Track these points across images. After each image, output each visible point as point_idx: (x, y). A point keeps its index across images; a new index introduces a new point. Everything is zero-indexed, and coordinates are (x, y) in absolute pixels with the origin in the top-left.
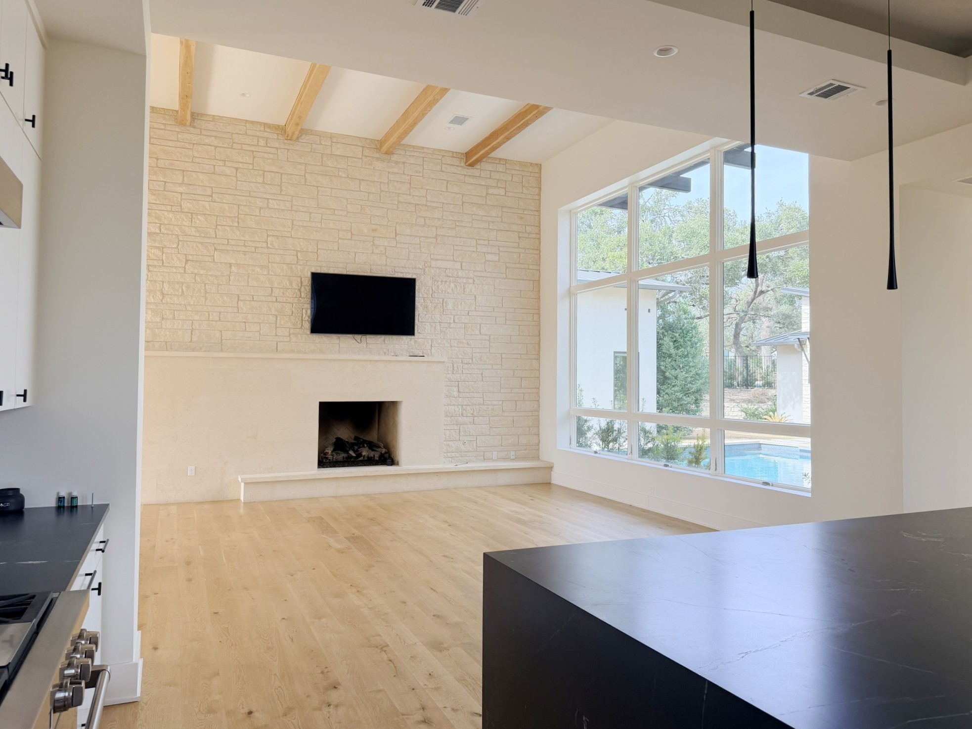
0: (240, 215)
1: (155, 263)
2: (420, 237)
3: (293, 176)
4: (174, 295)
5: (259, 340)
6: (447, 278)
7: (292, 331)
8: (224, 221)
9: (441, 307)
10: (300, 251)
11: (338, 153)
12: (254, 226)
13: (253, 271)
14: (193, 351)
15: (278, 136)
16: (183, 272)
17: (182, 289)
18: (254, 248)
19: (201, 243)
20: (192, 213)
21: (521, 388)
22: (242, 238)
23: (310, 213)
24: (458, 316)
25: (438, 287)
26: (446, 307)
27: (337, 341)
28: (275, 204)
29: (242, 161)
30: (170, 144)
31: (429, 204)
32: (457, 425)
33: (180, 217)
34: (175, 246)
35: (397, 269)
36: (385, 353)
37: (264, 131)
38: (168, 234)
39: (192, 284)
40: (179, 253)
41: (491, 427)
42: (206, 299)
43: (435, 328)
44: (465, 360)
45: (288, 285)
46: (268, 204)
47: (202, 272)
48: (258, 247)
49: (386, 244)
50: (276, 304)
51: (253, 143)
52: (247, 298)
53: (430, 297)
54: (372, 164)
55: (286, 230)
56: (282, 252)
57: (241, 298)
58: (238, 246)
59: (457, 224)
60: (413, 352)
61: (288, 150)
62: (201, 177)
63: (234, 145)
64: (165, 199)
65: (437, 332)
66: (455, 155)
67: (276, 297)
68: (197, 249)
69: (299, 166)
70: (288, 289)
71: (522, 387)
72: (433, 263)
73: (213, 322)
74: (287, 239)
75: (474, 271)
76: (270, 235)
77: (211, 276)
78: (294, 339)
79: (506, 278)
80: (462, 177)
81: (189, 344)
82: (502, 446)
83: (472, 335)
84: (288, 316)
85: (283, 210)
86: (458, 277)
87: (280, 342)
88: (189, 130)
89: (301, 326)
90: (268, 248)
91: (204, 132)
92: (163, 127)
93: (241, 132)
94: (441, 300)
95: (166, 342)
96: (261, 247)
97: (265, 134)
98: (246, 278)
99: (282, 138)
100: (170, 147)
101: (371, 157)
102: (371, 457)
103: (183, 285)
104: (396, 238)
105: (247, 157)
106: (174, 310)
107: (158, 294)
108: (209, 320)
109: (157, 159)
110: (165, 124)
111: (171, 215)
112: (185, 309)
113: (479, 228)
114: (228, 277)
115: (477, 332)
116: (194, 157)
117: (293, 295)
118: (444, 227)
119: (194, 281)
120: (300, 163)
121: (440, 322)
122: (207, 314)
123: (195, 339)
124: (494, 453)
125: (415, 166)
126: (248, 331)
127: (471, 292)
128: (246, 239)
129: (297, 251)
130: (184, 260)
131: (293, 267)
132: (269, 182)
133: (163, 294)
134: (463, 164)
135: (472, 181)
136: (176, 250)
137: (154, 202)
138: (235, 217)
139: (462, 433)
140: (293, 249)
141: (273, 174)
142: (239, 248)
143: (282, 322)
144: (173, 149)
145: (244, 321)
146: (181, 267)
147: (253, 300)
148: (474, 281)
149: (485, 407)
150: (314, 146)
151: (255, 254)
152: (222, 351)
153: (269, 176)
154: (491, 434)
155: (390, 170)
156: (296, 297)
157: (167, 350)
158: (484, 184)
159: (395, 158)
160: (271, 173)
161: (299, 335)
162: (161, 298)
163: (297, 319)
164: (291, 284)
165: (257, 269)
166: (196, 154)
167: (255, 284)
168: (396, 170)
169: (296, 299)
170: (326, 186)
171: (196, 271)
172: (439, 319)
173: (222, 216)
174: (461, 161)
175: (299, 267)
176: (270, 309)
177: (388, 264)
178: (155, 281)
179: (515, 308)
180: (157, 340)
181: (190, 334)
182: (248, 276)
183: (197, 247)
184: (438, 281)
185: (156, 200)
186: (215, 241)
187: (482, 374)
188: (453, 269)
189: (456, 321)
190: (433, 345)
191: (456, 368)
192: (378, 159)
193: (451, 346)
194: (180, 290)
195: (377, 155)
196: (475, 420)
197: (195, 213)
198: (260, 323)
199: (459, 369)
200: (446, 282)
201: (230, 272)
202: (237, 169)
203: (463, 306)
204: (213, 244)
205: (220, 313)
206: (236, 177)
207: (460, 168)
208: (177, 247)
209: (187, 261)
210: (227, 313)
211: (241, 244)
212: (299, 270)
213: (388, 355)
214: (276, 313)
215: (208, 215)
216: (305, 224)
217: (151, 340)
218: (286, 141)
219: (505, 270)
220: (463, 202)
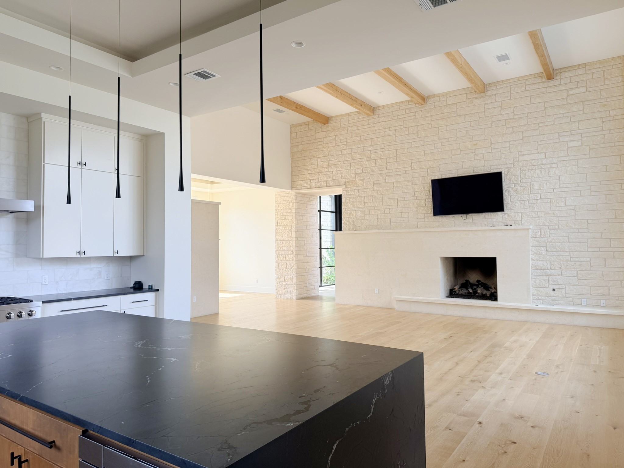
0: (397, 155)
1: (361, 188)
2: (510, 142)
4: (369, 202)
5: (409, 222)
6: (533, 167)
7: (426, 215)
8: (390, 160)
9: (528, 189)
10: (429, 168)
12: (404, 159)
13: (404, 184)
14: (378, 229)
16: (372, 190)
17: (372, 199)
18: (404, 172)
19: (380, 174)
20: (375, 160)
24: (544, 194)
25: (525, 174)
26: (533, 188)
27: (453, 219)
28: (415, 144)
29: (398, 125)
30: (365, 127)
31: (516, 117)
32: (546, 276)
33: (370, 163)
34: (368, 178)
35: (492, 167)
37: (409, 105)
38: (366, 172)
39: (376, 196)
41: (579, 279)
42: (383, 202)
43: (524, 204)
44: (552, 226)
46: (411, 145)
47: (380, 189)
48: (407, 171)
49: (483, 152)
50: (417, 201)
51: (403, 114)
52: (402, 200)
53: (520, 182)
54: (472, 102)
55: (421, 157)
56: (419, 171)
58: (397, 172)
59: (540, 125)
60: (506, 223)
61: (421, 111)
62: (379, 139)
63: (394, 118)
64: (364, 155)
65: (525, 207)
70: (423, 191)
71: (612, 246)
72: (521, 158)
73: (387, 214)
74: (421, 162)
75: (557, 157)
76: (413, 162)
77: (385, 190)
78: (427, 220)
79: (590, 158)
80: (544, 90)
81: (376, 226)
82: (591, 295)
83: (557, 207)
84: (423, 207)
85: (419, 146)
86: (543, 165)
87: (419, 222)
88: (373, 117)
89: (430, 212)
90: (412, 170)
91: (380, 116)
92: (362, 120)
93: (397, 110)
94: (528, 184)
95: (367, 226)
98: (401, 188)
99: (418, 105)
100: (365, 128)
101: (472, 98)
103: (372, 196)
104: (491, 146)
105: (400, 122)
106: (369, 210)
107: (363, 202)
108: (384, 213)
109: (360, 136)
110: (363, 118)
111: (366, 163)
112: (374, 209)
113: (561, 124)
114: (392, 190)
115: (563, 204)
117: (425, 194)
118: (529, 130)
119: (377, 194)
120: (428, 117)
121: (528, 200)
122: (383, 210)
123: (379, 224)
124: (583, 300)
125: (504, 94)
126: (403, 217)
127: (555, 173)
128: (400, 167)
129: (427, 168)
130: (373, 184)
131: (425, 178)
132: (411, 133)
133: (364, 203)
134: (544, 80)
135: (553, 90)
136: (369, 180)
137: (359, 158)
138: (395, 157)
139: (551, 282)
140: (425, 167)
141: (413, 127)
143: (420, 211)
144: (366, 129)
145: (401, 212)
146: (371, 188)
147: (405, 200)
148: (558, 165)
149: (572, 263)
151: (405, 174)
152: (391, 229)
153: (411, 129)
154: (579, 285)
155: (486, 102)
156: (427, 195)
157: (367, 230)
159: (488, 93)
161: (430, 218)
162: (364, 205)
163: (428, 208)
164: (424, 188)
165: (406, 183)
166: (376, 129)
167: (406, 191)
168: (490, 101)
170: (443, 125)
171: (378, 189)
172: (527, 198)
173: (389, 158)
174: (542, 78)
175: (428, 177)
176: (414, 204)
177: (486, 165)
178: (361, 197)
180: (363, 225)
181: (377, 221)
183: (378, 176)
184: (525, 170)
185: (360, 157)
186: (386, 171)
187: (568, 237)
188: (538, 159)
189: (542, 197)
190: (523, 217)
191: (543, 233)
192: (477, 98)
193: (539, 217)
194: (371, 200)
195: (476, 96)
196: (563, 273)
197: (377, 159)
198: (409, 212)
199: (546, 234)
200: (532, 169)
201: (394, 187)
202: (395, 130)
203: (548, 185)
204: (385, 173)
205: (389, 209)
206: (395, 135)
208: (370, 178)
209: (374, 184)
210: (392, 208)
212: (429, 179)
213: (488, 226)
214: (417, 206)
215: (382, 158)
216: (431, 151)
217: (360, 225)
218: (420, 106)
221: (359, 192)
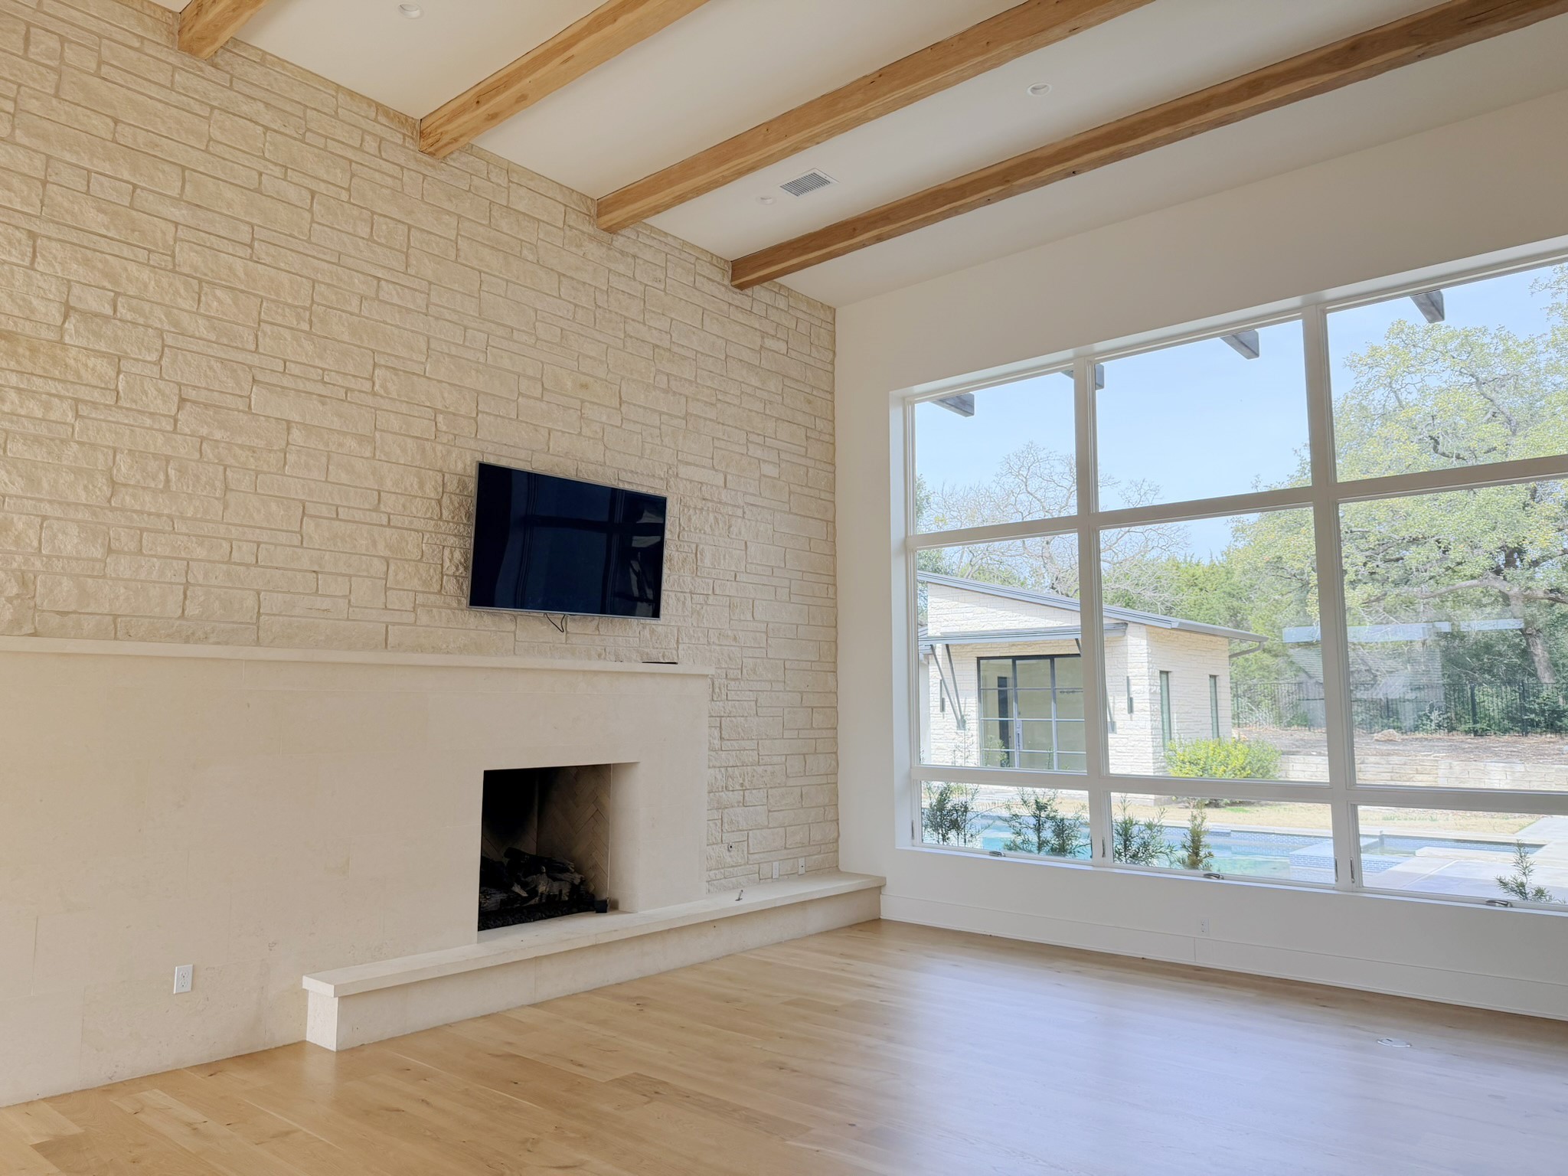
0: (315, 306)
1: (96, 395)
2: (661, 413)
3: (433, 238)
4: (144, 488)
5: (348, 619)
6: (704, 502)
7: (420, 599)
8: (277, 313)
10: (441, 412)
11: (521, 208)
12: (346, 337)
13: (341, 445)
14: (187, 641)
15: (404, 139)
16: (169, 428)
17: (167, 475)
18: (343, 391)
19: (221, 360)
20: (200, 281)
21: (812, 728)
22: (318, 362)
23: (466, 328)
24: (720, 581)
25: (690, 520)
26: (702, 560)
27: (511, 627)
28: (394, 292)
29: (325, 177)
30: (153, 91)
31: (675, 349)
32: (718, 809)
33: (171, 285)
34: (153, 357)
35: (623, 476)
36: (599, 656)
37: (375, 120)
38: (135, 324)
39: (193, 464)
40: (161, 378)
41: (769, 811)
43: (684, 603)
44: (732, 671)
45: (416, 487)
46: (377, 291)
47: (218, 435)
48: (352, 390)
49: (604, 419)
50: (388, 531)
51: (351, 143)
52: (325, 513)
53: (677, 539)
54: (581, 246)
55: (415, 358)
56: (404, 408)
57: (311, 509)
58: (308, 379)
59: (719, 397)
60: (647, 654)
61: (425, 176)
62: (229, 193)
63: (308, 134)
64: (133, 231)
65: (686, 613)
66: (715, 262)
67: (389, 515)
68: (209, 373)
69: (448, 217)
70: (416, 497)
71: (814, 726)
72: (684, 471)
73: (242, 568)
74: (415, 378)
75: (745, 493)
76: (381, 366)
78: (424, 619)
79: (790, 512)
80: (725, 307)
81: (178, 622)
82: (785, 848)
83: (740, 620)
84: (412, 563)
85: (408, 310)
86: (720, 503)
87: (394, 624)
88: (202, 71)
89: (439, 587)
90: (374, 394)
91: (238, 85)
92: (137, 45)
93: (326, 110)
94: (694, 546)
95: (116, 617)
96: (360, 391)
97: (378, 129)
99: (412, 147)
100: (151, 98)
101: (580, 230)
102: (555, 896)
103: (168, 463)
104: (620, 410)
105: (338, 171)
106: (142, 530)
107: (101, 481)
108: (229, 562)
110: (142, 38)
111: (145, 274)
112: (168, 528)
113: (750, 410)
114: (282, 455)
115: (749, 617)
116: (210, 139)
117: (426, 513)
118: (698, 400)
119: (197, 456)
120: (449, 213)
121: (691, 593)
122: (226, 545)
124: (774, 863)
125: (654, 267)
126: (322, 595)
127: (740, 533)
128: (326, 366)
129: (436, 411)
130: (176, 399)
131: (428, 445)
132: (383, 241)
133: (113, 483)
134: (727, 282)
135: (740, 317)
136: (156, 369)
137: (103, 232)
138: (304, 308)
140: (429, 405)
141: (392, 224)
142: (310, 387)
143: (401, 576)
144: (160, 106)
145: (316, 568)
146: (165, 415)
147: (337, 518)
149: (760, 769)
150: (476, 181)
151: (346, 404)
153: (384, 227)
154: (770, 826)
155: (613, 266)
156: (431, 519)
157: (116, 638)
158: (757, 326)
159: (619, 241)
160: (388, 220)
161: (435, 610)
162: (108, 494)
163: (432, 570)
164: (422, 485)
165: (351, 443)
166: (217, 134)
167: (344, 478)
168: (621, 268)
169: (433, 523)
170: (497, 274)
171: (204, 431)
172: (690, 586)
173: (273, 301)
174: (724, 276)
175: (439, 447)
176: (374, 543)
177: (608, 463)
178: (93, 446)
179: (803, 572)
180: (89, 610)
181: (182, 597)
182: (329, 458)
183: (211, 368)
184: (689, 508)
185: (108, 229)
186: (251, 359)
187: (756, 701)
188: (712, 486)
189: (717, 592)
192: (592, 238)
193: (709, 643)
194: (162, 477)
195: (589, 229)
196: (746, 798)
197: (208, 282)
198: (350, 576)
199: (723, 691)
200: (702, 509)
202: (313, 194)
203: (727, 561)
204: (250, 367)
206: (311, 210)
207: (723, 289)
208: (158, 363)
209: (183, 400)
210: (276, 545)
211: (316, 378)
212: (439, 454)
213: (605, 659)
214: (387, 553)
215: (242, 291)
216: (454, 351)
218: (420, 155)
219: (788, 496)
220: (727, 356)
221: (77, 416)
